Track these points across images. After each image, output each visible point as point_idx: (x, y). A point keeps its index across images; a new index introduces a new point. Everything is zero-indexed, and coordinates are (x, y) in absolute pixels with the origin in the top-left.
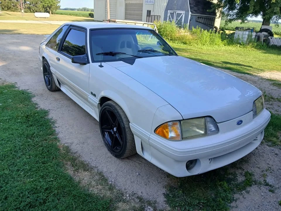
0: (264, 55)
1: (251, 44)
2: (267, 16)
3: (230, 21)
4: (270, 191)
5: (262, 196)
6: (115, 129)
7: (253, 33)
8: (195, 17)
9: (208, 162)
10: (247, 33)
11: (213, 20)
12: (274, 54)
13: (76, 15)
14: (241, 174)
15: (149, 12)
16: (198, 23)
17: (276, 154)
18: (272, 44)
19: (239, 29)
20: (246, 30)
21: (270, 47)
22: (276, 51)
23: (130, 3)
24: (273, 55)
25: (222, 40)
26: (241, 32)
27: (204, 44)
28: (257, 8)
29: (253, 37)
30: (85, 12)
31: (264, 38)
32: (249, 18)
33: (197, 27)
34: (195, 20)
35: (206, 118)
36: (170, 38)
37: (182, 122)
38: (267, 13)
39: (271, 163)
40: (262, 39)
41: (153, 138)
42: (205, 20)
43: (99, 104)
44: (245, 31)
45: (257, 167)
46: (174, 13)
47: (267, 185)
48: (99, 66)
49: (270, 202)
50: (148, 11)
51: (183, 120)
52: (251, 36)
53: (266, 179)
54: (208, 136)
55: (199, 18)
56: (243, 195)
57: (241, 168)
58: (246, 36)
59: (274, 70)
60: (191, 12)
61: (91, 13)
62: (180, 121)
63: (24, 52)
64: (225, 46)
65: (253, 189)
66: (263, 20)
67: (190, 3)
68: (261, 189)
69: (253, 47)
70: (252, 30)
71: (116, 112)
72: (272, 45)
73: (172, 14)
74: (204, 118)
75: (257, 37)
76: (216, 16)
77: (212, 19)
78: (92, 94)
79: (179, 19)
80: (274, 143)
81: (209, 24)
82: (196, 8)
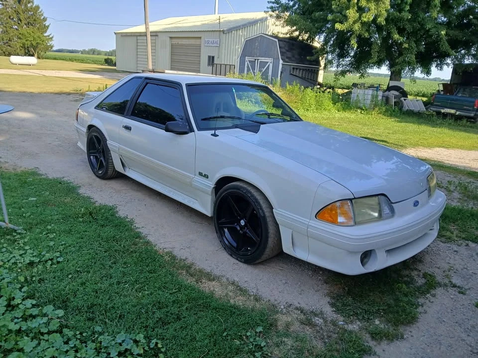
0: (398, 124)
1: (377, 109)
2: (398, 67)
3: (343, 73)
4: (459, 292)
5: (452, 299)
6: (243, 223)
7: (379, 92)
8: (289, 67)
9: (385, 254)
10: (370, 92)
11: (316, 73)
12: (414, 123)
13: (82, 61)
14: (419, 276)
15: (211, 59)
16: (295, 77)
17: (455, 251)
18: (406, 108)
19: (359, 86)
20: (369, 87)
21: (404, 114)
22: (415, 119)
23: (180, 43)
24: (412, 124)
25: (334, 104)
26: (361, 90)
27: (308, 110)
28: (383, 55)
29: (380, 98)
30: (98, 56)
31: (395, 100)
32: (370, 71)
33: (294, 83)
34: (289, 71)
35: (379, 197)
36: (254, 100)
37: (353, 201)
38: (398, 62)
39: (452, 262)
40: (393, 101)
41: (313, 225)
42: (304, 72)
43: (214, 188)
44: (367, 89)
45: (436, 267)
46: (255, 61)
47: (454, 286)
48: (212, 135)
49: (463, 305)
50: (209, 57)
51: (355, 198)
52: (377, 96)
53: (452, 280)
54: (383, 220)
55: (295, 70)
56: (429, 299)
57: (416, 269)
58: (370, 97)
59: (419, 145)
60: (282, 59)
61: (108, 59)
62: (351, 200)
63: (23, 120)
64: (338, 111)
65: (439, 291)
66: (390, 73)
67: (281, 46)
68: (448, 292)
69: (380, 113)
70: (377, 87)
71: (250, 196)
72: (407, 110)
73: (253, 63)
74: (377, 197)
75: (384, 98)
76: (321, 66)
77: (315, 70)
78: (202, 175)
79: (263, 71)
80: (449, 238)
81: (310, 79)
82: (289, 54)
